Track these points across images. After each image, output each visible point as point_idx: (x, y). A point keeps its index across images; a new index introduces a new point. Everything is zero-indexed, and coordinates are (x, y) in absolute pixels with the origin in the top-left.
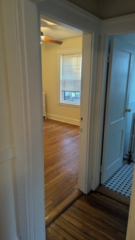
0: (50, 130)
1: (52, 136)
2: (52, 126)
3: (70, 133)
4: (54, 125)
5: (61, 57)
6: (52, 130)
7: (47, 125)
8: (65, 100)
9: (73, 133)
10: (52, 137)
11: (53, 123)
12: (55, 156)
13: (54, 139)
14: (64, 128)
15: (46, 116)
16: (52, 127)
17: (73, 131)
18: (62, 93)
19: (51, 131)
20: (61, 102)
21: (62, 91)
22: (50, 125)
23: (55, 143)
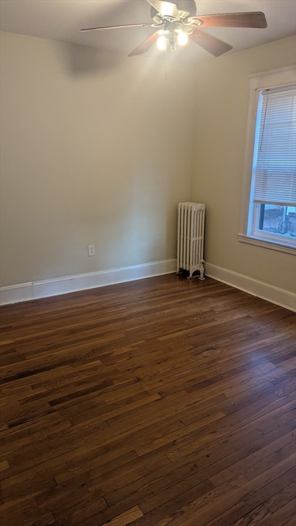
0: (203, 323)
1: (205, 347)
2: (214, 305)
3: (268, 341)
4: (220, 304)
5: (261, 97)
6: (213, 320)
7: (198, 299)
8: (261, 227)
9: (279, 344)
10: (205, 354)
11: (220, 295)
12: (196, 453)
13: (209, 363)
14: (249, 317)
15: (202, 270)
16: (212, 311)
17: (279, 336)
18: (255, 207)
19: (206, 326)
20: (248, 235)
21: (255, 201)
22: (209, 300)
23: (210, 382)
